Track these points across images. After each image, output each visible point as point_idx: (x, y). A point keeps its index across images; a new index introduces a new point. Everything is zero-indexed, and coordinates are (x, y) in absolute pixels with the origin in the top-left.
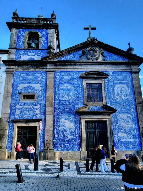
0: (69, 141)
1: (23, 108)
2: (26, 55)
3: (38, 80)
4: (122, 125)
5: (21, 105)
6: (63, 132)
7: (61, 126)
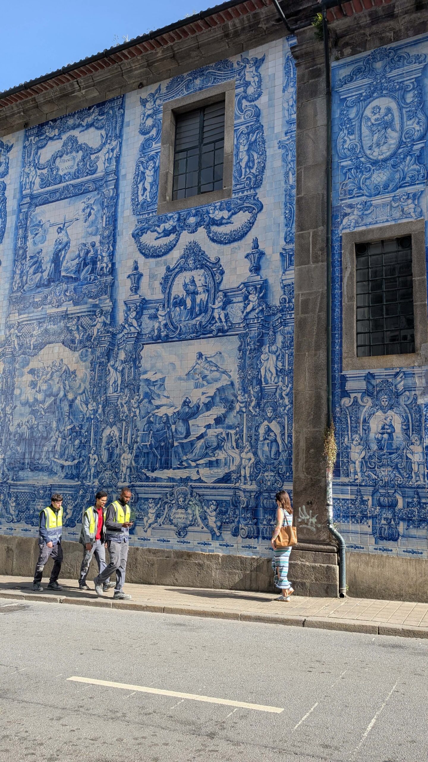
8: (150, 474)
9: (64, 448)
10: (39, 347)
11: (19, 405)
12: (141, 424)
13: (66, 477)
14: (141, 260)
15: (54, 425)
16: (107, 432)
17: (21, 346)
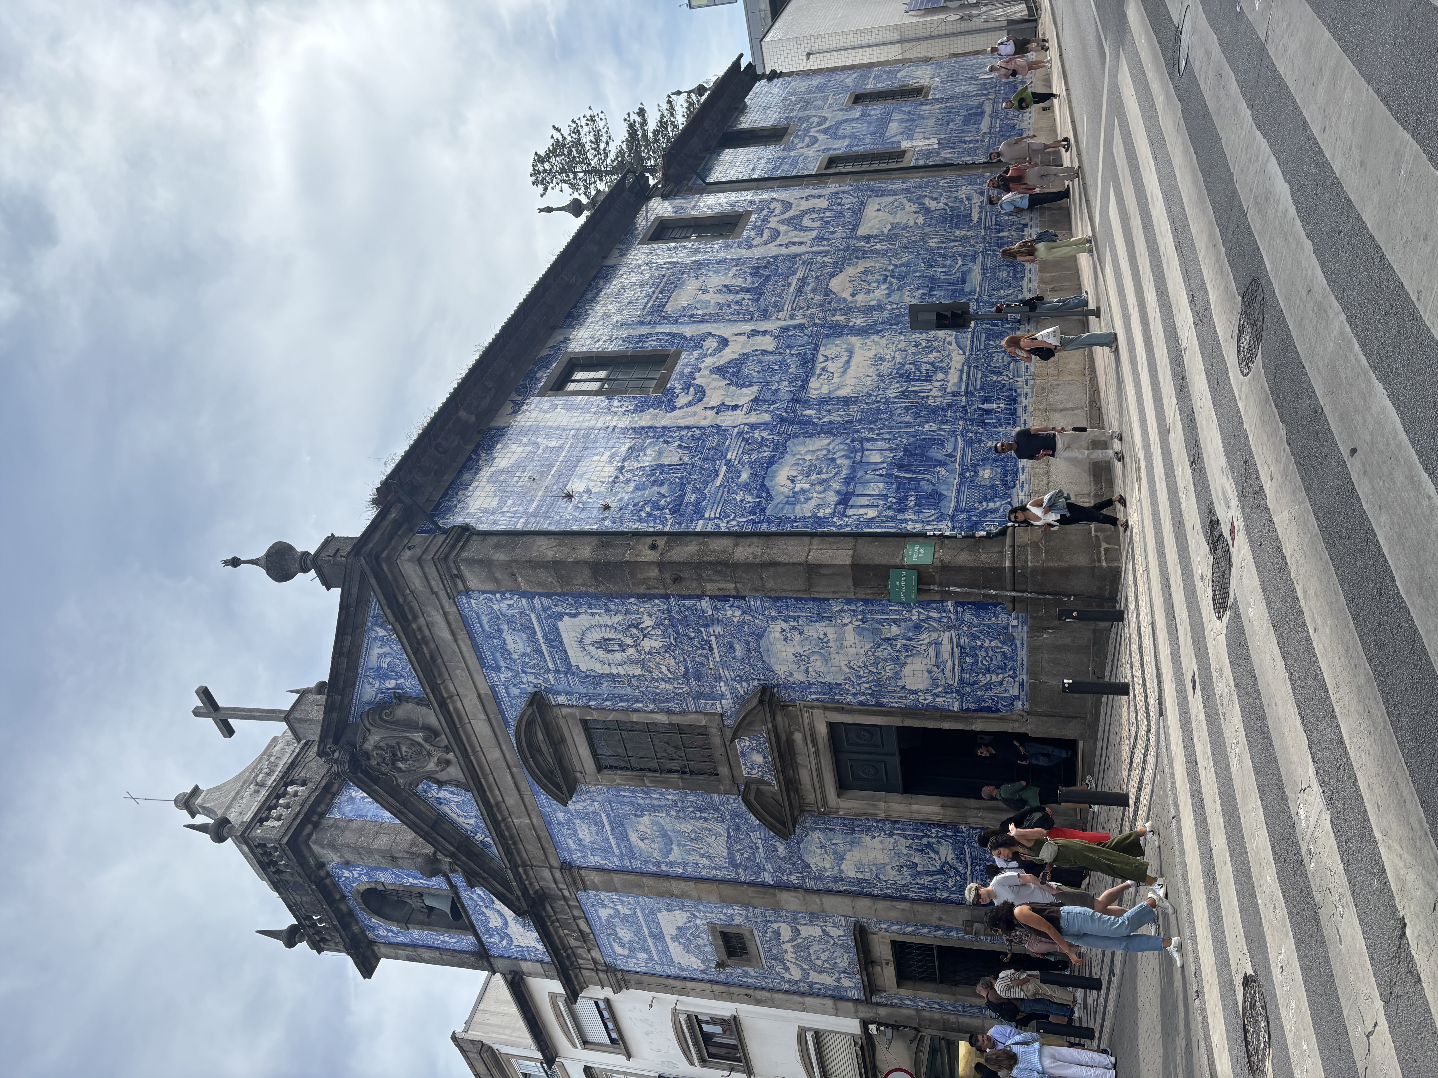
0: (968, 860)
1: (798, 965)
2: (509, 931)
3: (635, 913)
4: (847, 670)
5: (787, 969)
6: (920, 873)
7: (881, 876)
8: (975, 220)
9: (943, 266)
10: (828, 292)
11: (890, 299)
12: (928, 229)
13: (974, 262)
14: (774, 243)
15: (918, 274)
16: (932, 244)
17: (821, 305)
